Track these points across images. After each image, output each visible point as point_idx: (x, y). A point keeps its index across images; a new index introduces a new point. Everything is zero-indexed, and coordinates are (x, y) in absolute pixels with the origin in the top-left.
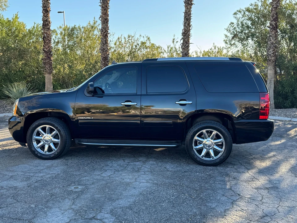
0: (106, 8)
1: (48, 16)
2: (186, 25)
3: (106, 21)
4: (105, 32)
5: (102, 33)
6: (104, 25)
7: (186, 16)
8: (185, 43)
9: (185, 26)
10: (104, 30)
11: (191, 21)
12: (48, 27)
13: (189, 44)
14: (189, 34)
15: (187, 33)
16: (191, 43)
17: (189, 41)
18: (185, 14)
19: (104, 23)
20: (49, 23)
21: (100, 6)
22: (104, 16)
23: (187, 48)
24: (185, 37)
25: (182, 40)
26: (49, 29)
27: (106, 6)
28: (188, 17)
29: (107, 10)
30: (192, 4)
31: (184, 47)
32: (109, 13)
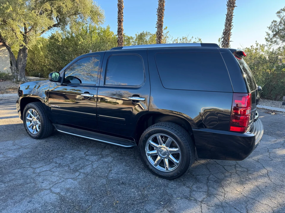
0: (161, 16)
1: (121, 25)
2: (227, 25)
3: (160, 26)
4: (159, 35)
5: (157, 35)
6: (159, 29)
7: (227, 18)
8: (225, 41)
9: (226, 26)
10: (158, 33)
11: (232, 22)
12: (121, 33)
13: (229, 42)
14: (229, 33)
15: (227, 32)
16: (230, 41)
17: (229, 40)
18: (227, 16)
19: (159, 28)
20: (122, 30)
21: (157, 14)
22: (159, 22)
23: (226, 45)
24: (226, 36)
25: (223, 39)
26: (121, 34)
27: (161, 14)
28: (229, 18)
29: (162, 17)
30: (234, 7)
31: (224, 45)
32: (163, 20)
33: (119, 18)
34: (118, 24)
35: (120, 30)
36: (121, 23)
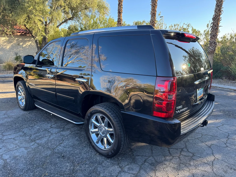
0: (154, 5)
1: (120, 16)
2: (217, 11)
3: (154, 15)
4: (152, 23)
6: (152, 17)
7: (217, 3)
8: (214, 26)
9: (215, 11)
10: (152, 21)
11: (222, 7)
12: (120, 23)
13: (218, 27)
14: (219, 18)
15: (217, 18)
16: (220, 26)
17: (218, 25)
18: (217, 2)
19: (152, 16)
20: (121, 20)
21: (151, 5)
22: (152, 11)
23: (215, 30)
24: (215, 21)
25: (212, 24)
26: (121, 24)
27: (154, 4)
28: (219, 4)
31: (213, 30)
33: (119, 10)
34: (118, 15)
35: (119, 20)
36: (120, 14)
